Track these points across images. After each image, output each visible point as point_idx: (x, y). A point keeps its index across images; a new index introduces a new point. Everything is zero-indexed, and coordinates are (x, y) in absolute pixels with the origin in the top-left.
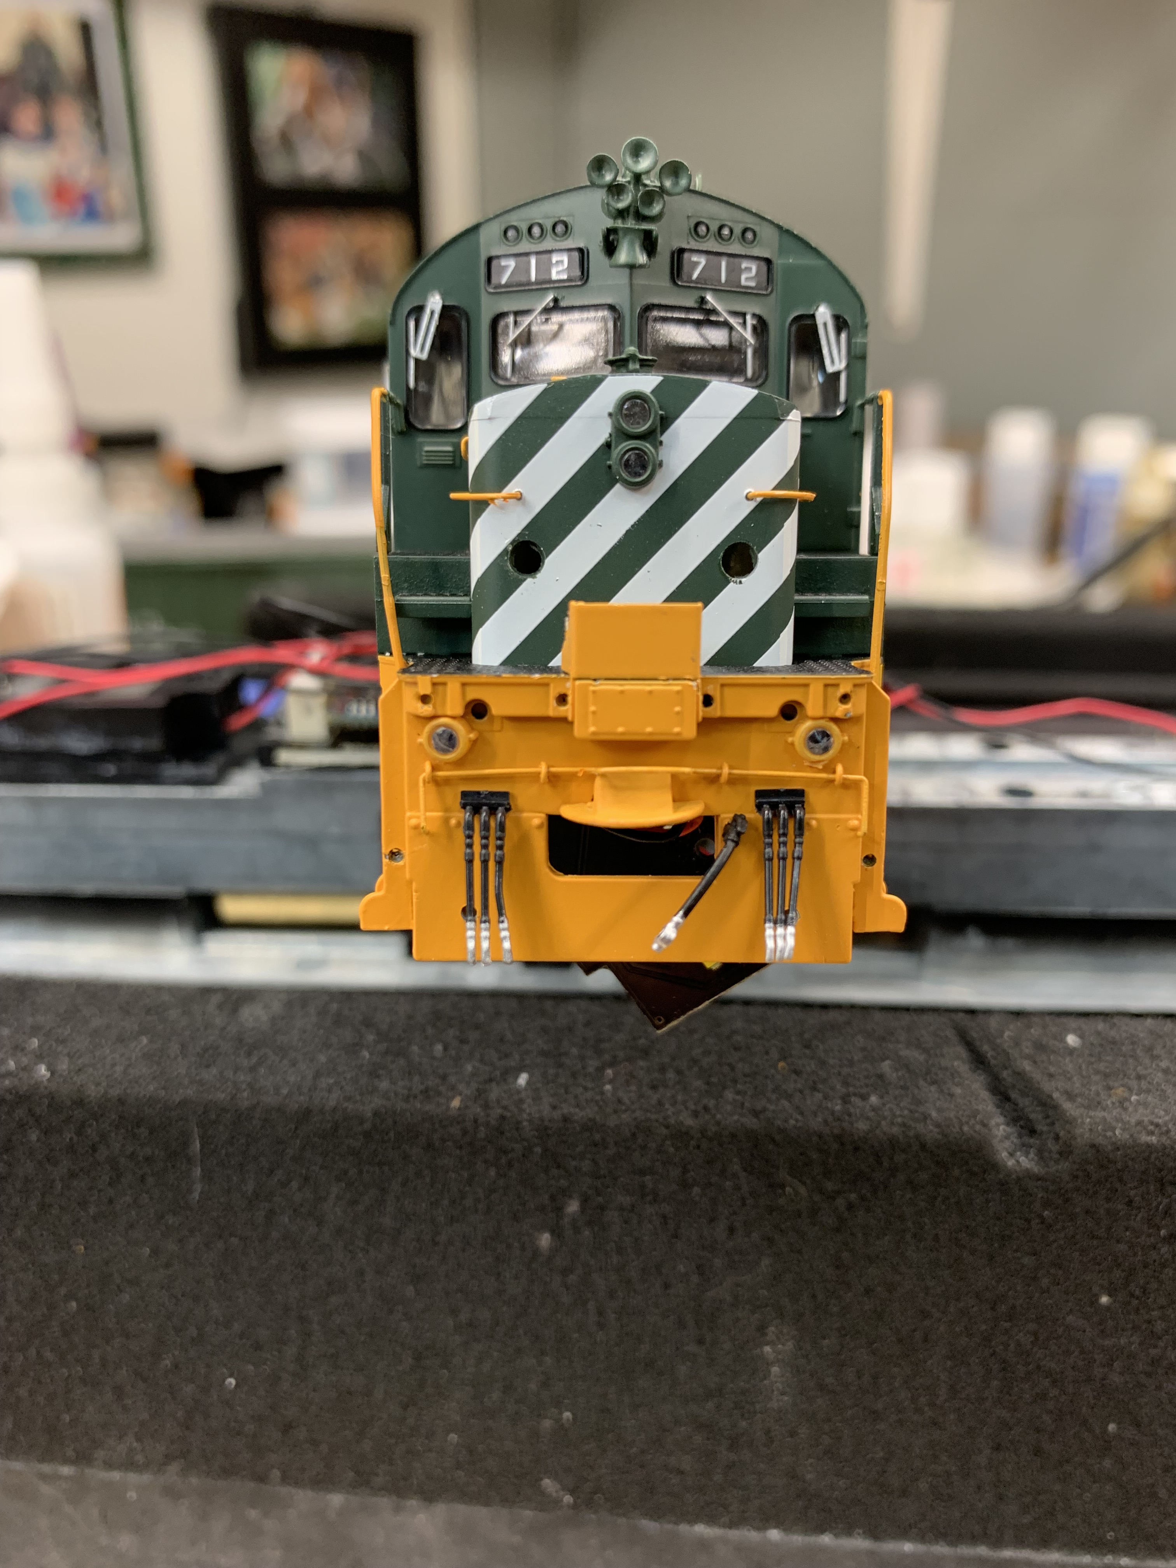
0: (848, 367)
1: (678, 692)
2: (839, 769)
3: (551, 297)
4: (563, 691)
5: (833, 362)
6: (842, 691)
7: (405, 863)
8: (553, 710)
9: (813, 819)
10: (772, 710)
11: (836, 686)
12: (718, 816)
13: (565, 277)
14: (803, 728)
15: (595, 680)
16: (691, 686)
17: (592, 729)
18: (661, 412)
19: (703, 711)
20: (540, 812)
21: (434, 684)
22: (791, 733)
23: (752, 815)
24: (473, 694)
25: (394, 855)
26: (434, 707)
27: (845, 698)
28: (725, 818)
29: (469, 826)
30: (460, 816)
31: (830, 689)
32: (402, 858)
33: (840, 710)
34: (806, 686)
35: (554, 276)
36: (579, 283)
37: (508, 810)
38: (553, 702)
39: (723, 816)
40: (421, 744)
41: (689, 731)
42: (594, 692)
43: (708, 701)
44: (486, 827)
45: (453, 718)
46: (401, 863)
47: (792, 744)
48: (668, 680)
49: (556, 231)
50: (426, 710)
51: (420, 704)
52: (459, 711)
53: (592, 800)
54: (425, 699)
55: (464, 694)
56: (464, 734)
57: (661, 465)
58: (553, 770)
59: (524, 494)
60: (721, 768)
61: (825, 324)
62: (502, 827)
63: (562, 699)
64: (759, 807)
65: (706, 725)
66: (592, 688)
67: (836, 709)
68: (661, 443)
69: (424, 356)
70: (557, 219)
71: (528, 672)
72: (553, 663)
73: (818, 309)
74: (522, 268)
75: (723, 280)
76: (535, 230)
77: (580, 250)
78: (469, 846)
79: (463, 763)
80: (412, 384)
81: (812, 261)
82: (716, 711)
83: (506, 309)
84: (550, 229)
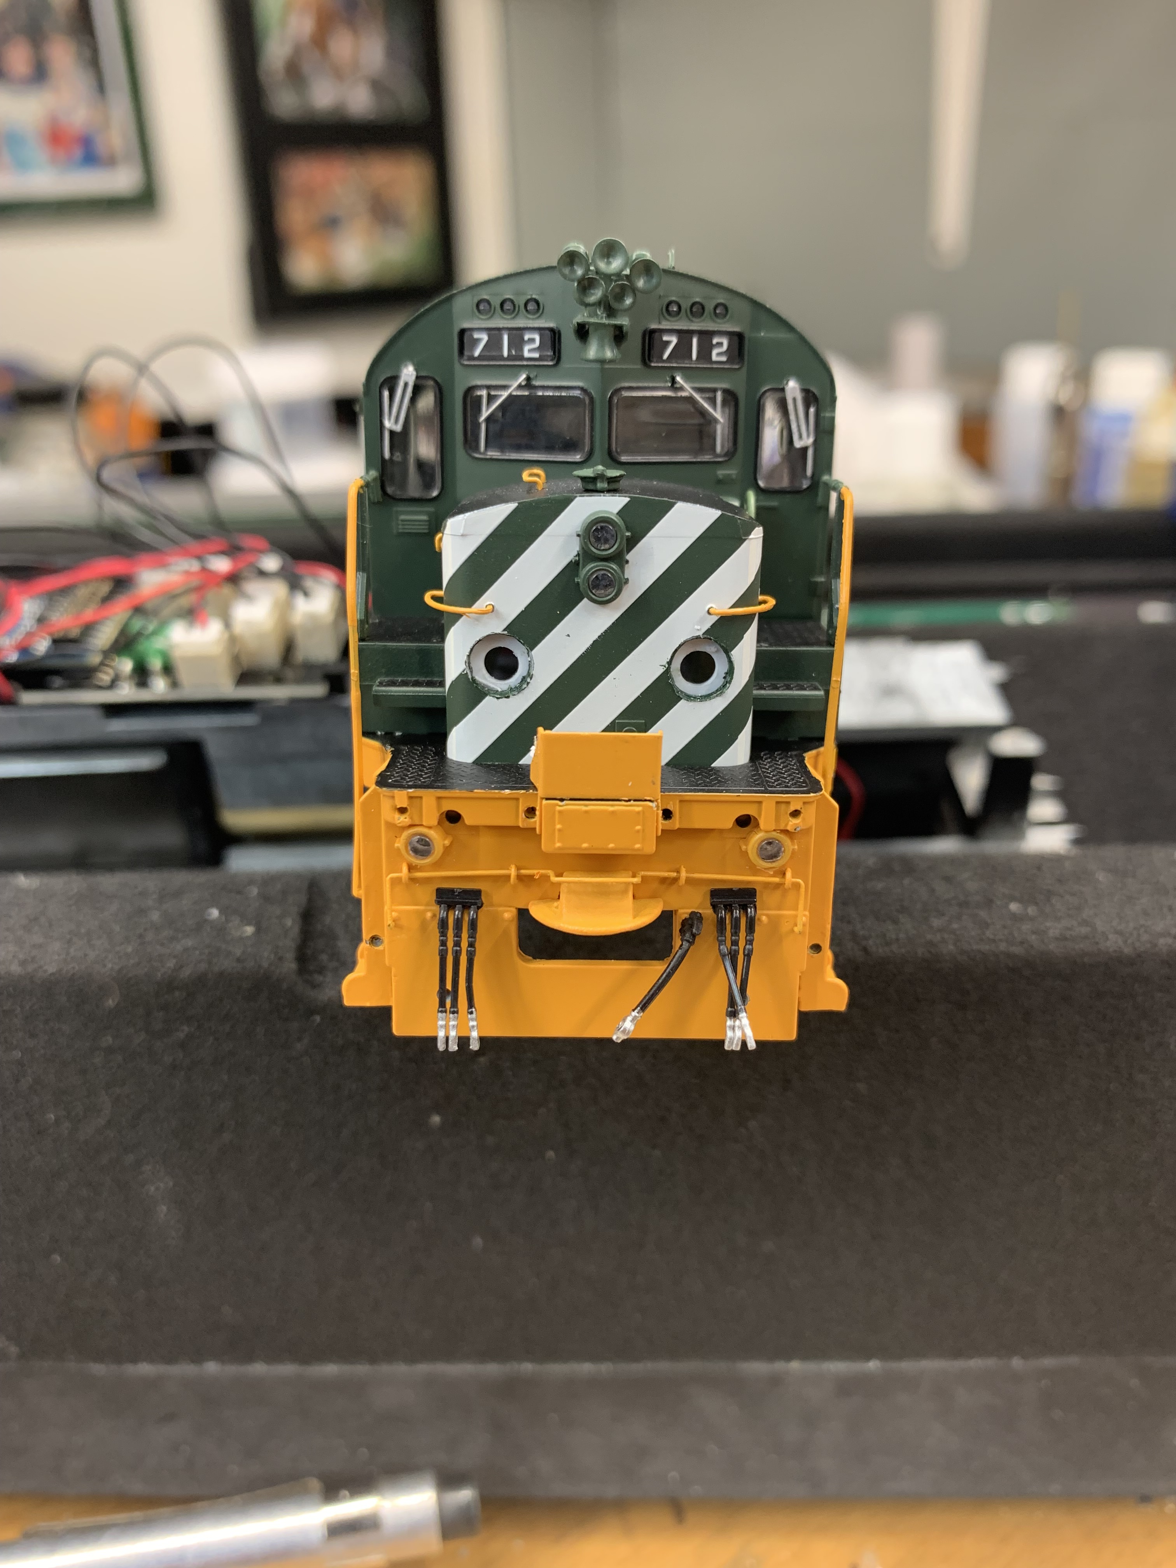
1: (638, 813)
2: (789, 874)
3: (524, 376)
4: (531, 805)
6: (792, 808)
7: (384, 948)
8: (522, 821)
9: (764, 915)
10: (729, 823)
11: (788, 803)
12: (676, 911)
14: (757, 838)
15: (562, 800)
16: (652, 807)
17: (558, 845)
19: (662, 823)
20: (510, 907)
21: (411, 798)
22: (745, 839)
23: (707, 912)
24: (448, 806)
25: (375, 940)
26: (411, 818)
27: (796, 814)
28: (684, 913)
29: (443, 925)
30: (434, 912)
31: (783, 806)
32: (382, 942)
33: (793, 823)
34: (760, 803)
37: (479, 908)
38: (522, 815)
39: (680, 911)
40: (398, 849)
41: (650, 847)
42: (560, 812)
43: (667, 814)
45: (430, 828)
46: (381, 948)
47: (746, 852)
48: (629, 800)
49: (528, 309)
50: (403, 820)
51: (397, 815)
52: (434, 822)
53: (559, 898)
54: (402, 811)
55: (439, 806)
56: (439, 840)
57: (627, 581)
58: (523, 872)
59: (496, 607)
60: (678, 872)
62: (473, 925)
63: (531, 812)
64: (714, 907)
65: (666, 836)
66: (558, 808)
67: (787, 825)
68: (627, 562)
69: (398, 428)
70: (529, 297)
71: (498, 786)
72: (522, 762)
73: (787, 383)
74: (494, 343)
75: (694, 356)
76: (507, 306)
77: (552, 330)
78: (443, 943)
79: (437, 865)
80: (387, 455)
81: (783, 335)
82: (675, 823)
83: (479, 383)
84: (522, 307)
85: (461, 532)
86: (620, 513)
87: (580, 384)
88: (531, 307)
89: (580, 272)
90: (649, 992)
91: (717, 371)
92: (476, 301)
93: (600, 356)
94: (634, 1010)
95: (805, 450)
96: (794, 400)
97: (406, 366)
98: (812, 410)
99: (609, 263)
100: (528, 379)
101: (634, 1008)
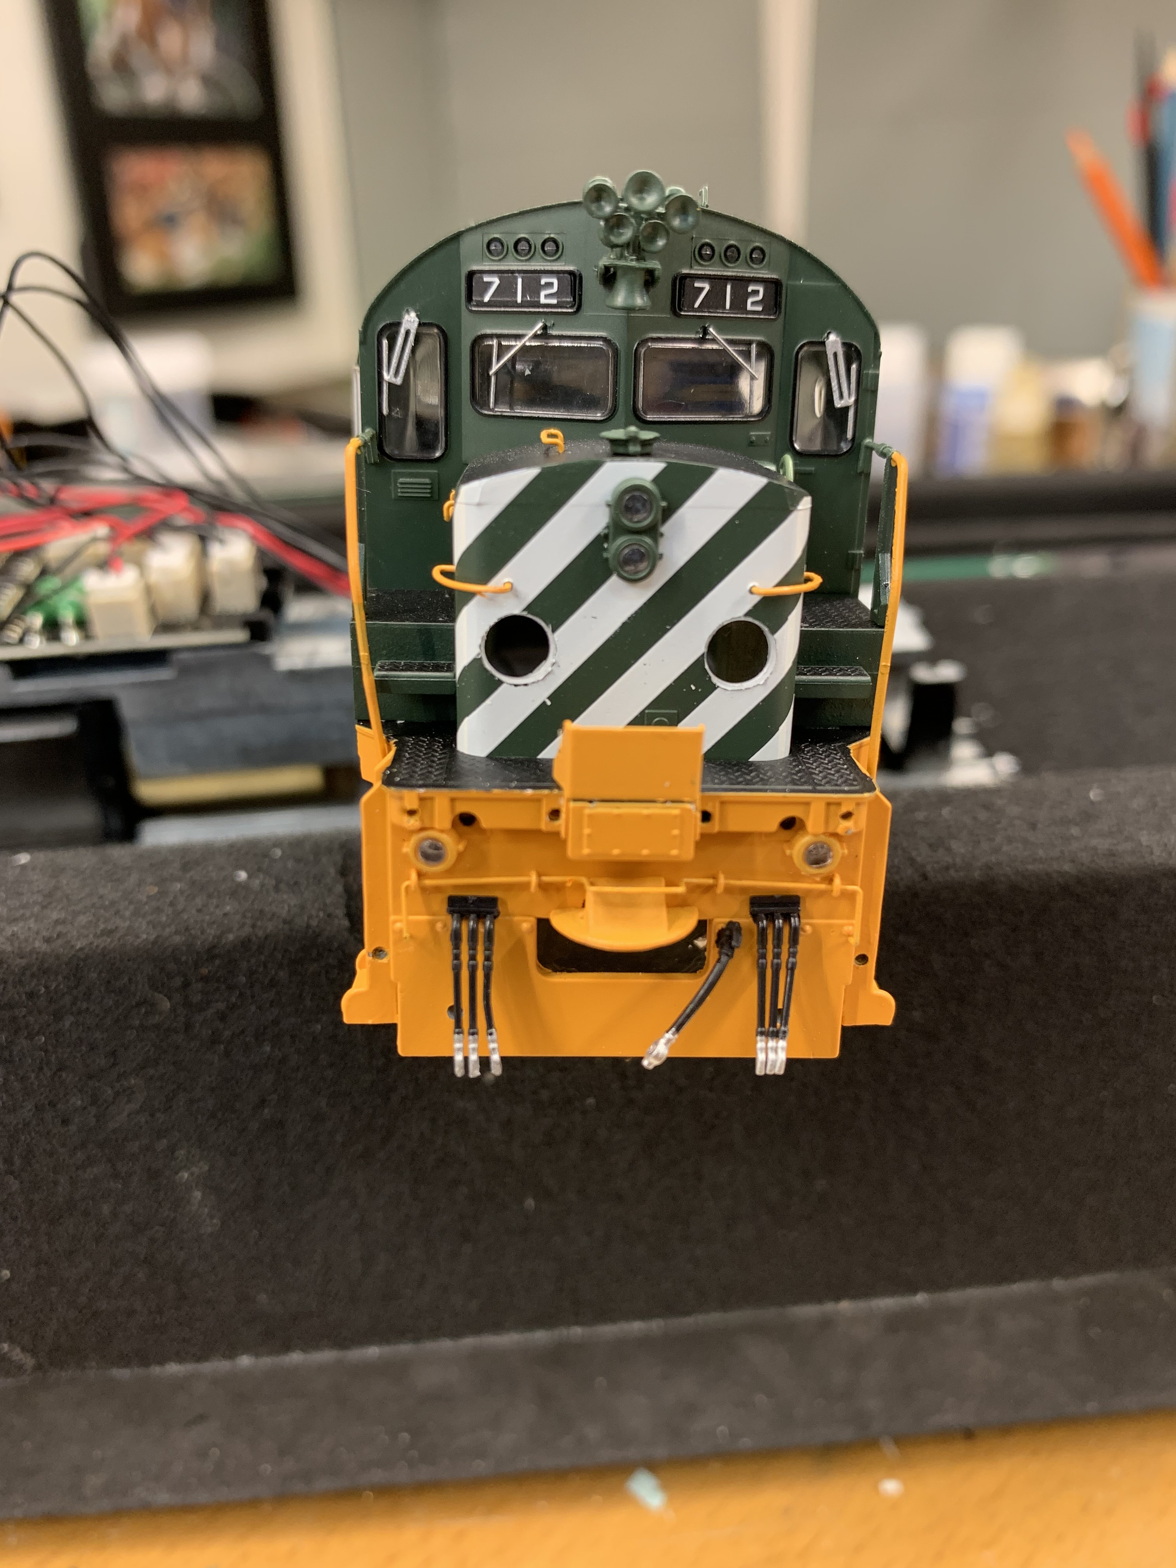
1: (676, 817)
2: (837, 881)
4: (555, 807)
6: (844, 810)
7: (389, 961)
8: (545, 824)
9: (808, 924)
10: (773, 825)
11: (839, 804)
12: (711, 921)
14: (803, 842)
15: (591, 802)
16: (690, 810)
17: (586, 851)
18: (664, 504)
19: (699, 826)
20: (529, 916)
21: (422, 799)
22: (789, 841)
23: (745, 920)
24: (463, 808)
25: (378, 952)
26: (422, 820)
27: (847, 816)
28: (719, 923)
29: (456, 937)
30: (445, 922)
31: (833, 808)
32: (386, 955)
33: (844, 826)
34: (807, 804)
36: (571, 311)
37: (495, 917)
38: (545, 817)
39: (716, 920)
40: (406, 855)
41: (688, 853)
42: (590, 816)
43: (706, 817)
44: (473, 934)
45: (442, 831)
46: (385, 960)
47: (791, 857)
48: (665, 802)
50: (412, 823)
51: (406, 818)
52: (447, 824)
53: (583, 906)
54: (411, 813)
55: (453, 808)
56: (452, 845)
57: (661, 556)
58: (545, 879)
59: (515, 585)
60: (715, 877)
62: (489, 936)
63: (555, 814)
64: (755, 916)
65: (705, 841)
66: (587, 811)
67: (837, 826)
68: (662, 535)
69: (399, 381)
70: (547, 236)
71: (520, 784)
72: (543, 755)
73: (828, 337)
74: (507, 287)
75: (728, 306)
76: (523, 246)
77: (571, 273)
78: (457, 957)
79: (450, 872)
80: (385, 411)
81: (824, 283)
82: (715, 826)
83: (489, 331)
84: (539, 246)
85: (477, 500)
86: (656, 480)
87: (603, 334)
88: (549, 247)
89: (608, 209)
90: (685, 1011)
91: (751, 323)
92: (486, 241)
93: (629, 303)
94: (667, 1032)
95: (846, 409)
96: (835, 355)
97: (408, 312)
98: (854, 367)
99: (642, 199)
100: (545, 328)
101: (667, 1029)
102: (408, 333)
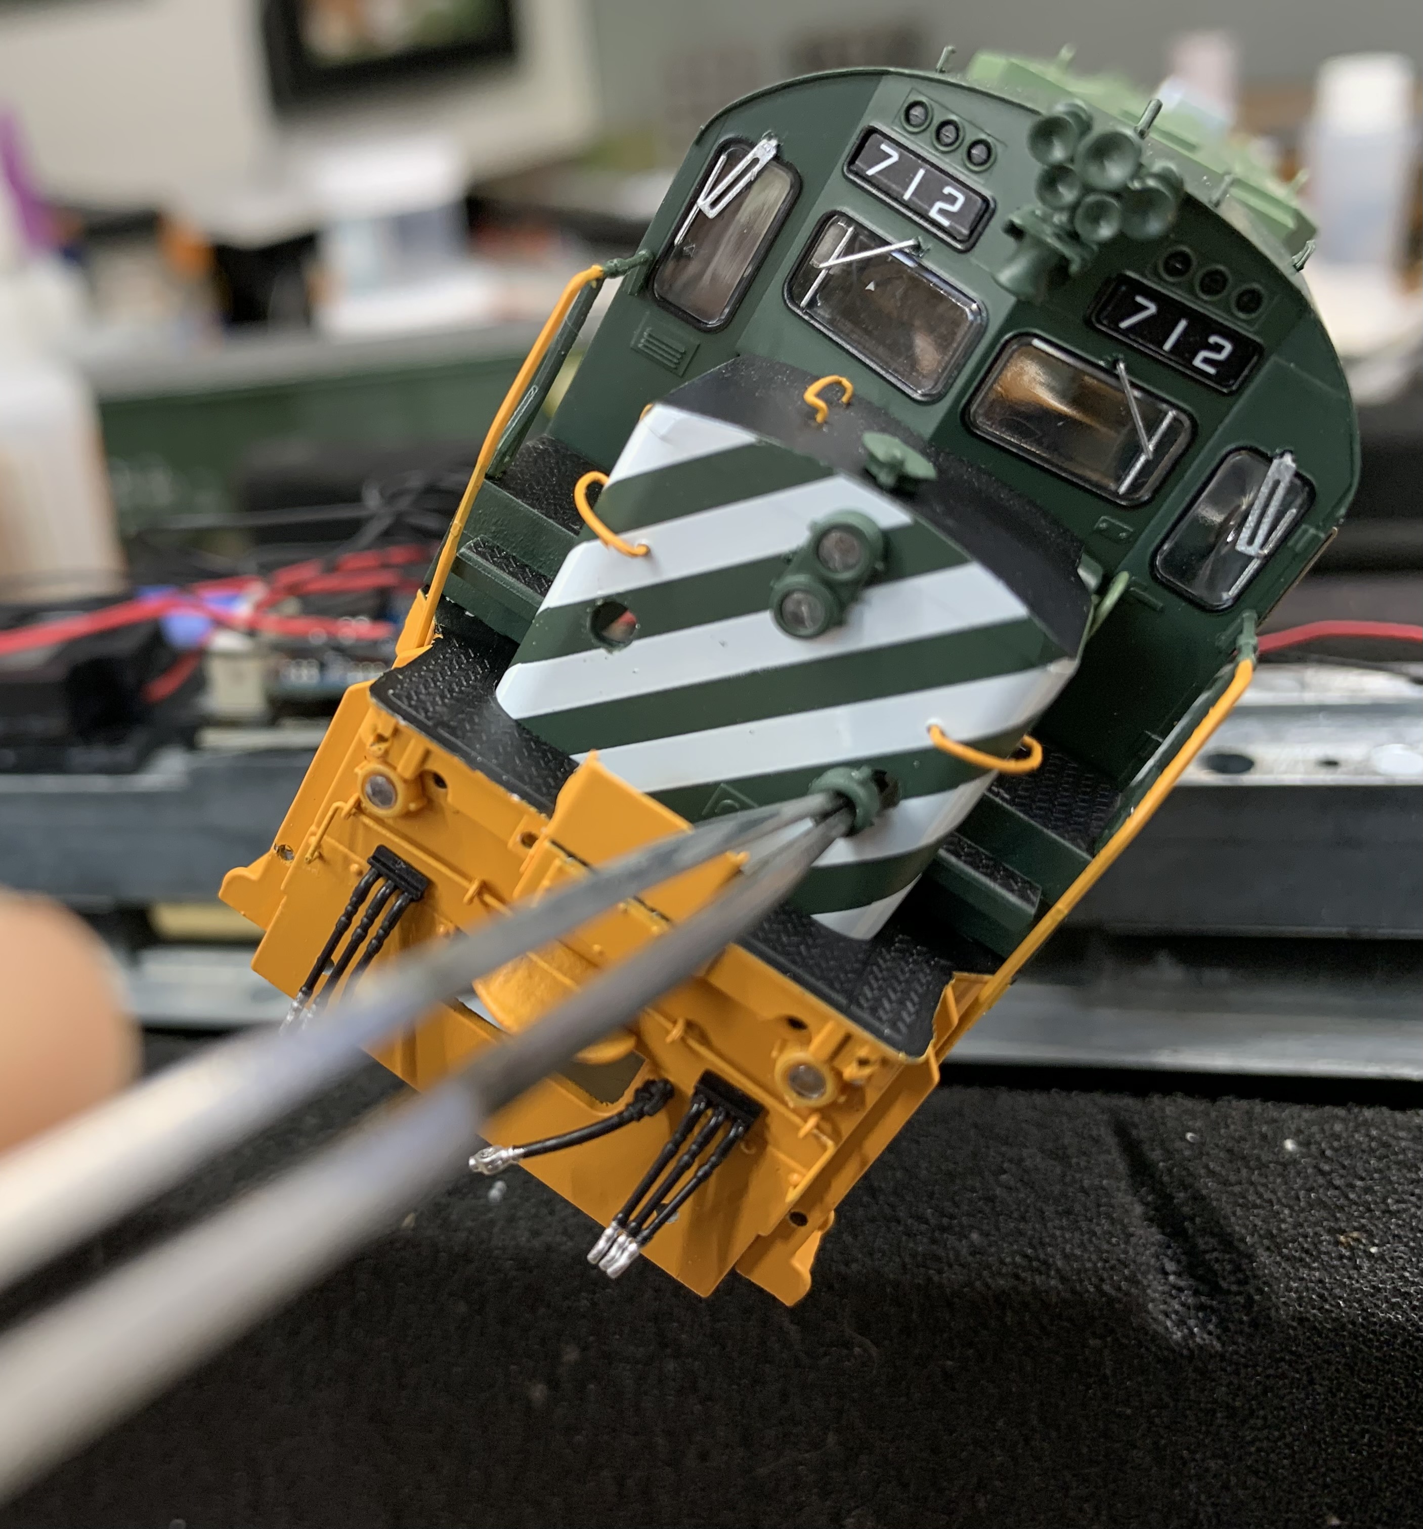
0: (1267, 559)
2: (812, 1122)
3: (915, 241)
5: (1251, 541)
7: (288, 870)
8: (514, 843)
11: (861, 1043)
13: (945, 223)
14: (800, 1052)
18: (880, 566)
20: (451, 922)
21: (398, 730)
22: (785, 1041)
26: (387, 752)
27: (864, 1063)
30: (361, 869)
31: (851, 1042)
32: (291, 858)
33: (851, 1070)
34: (825, 1017)
35: (933, 214)
36: (959, 246)
38: (519, 836)
44: (378, 903)
45: (401, 777)
46: (285, 867)
47: (773, 1062)
49: (973, 152)
50: (376, 749)
51: (372, 740)
54: (380, 738)
55: (424, 759)
56: (403, 797)
57: (841, 623)
58: (486, 897)
59: (652, 552)
60: (674, 1024)
61: (1277, 483)
62: (393, 916)
63: (529, 840)
64: (699, 1092)
67: (845, 1067)
79: (389, 824)
81: (1324, 384)
85: (664, 431)
86: (886, 533)
88: (978, 152)
89: (1058, 154)
91: (1187, 383)
92: (911, 99)
95: (1249, 558)
97: (769, 136)
98: (1293, 510)
99: (1102, 167)
102: (755, 161)
